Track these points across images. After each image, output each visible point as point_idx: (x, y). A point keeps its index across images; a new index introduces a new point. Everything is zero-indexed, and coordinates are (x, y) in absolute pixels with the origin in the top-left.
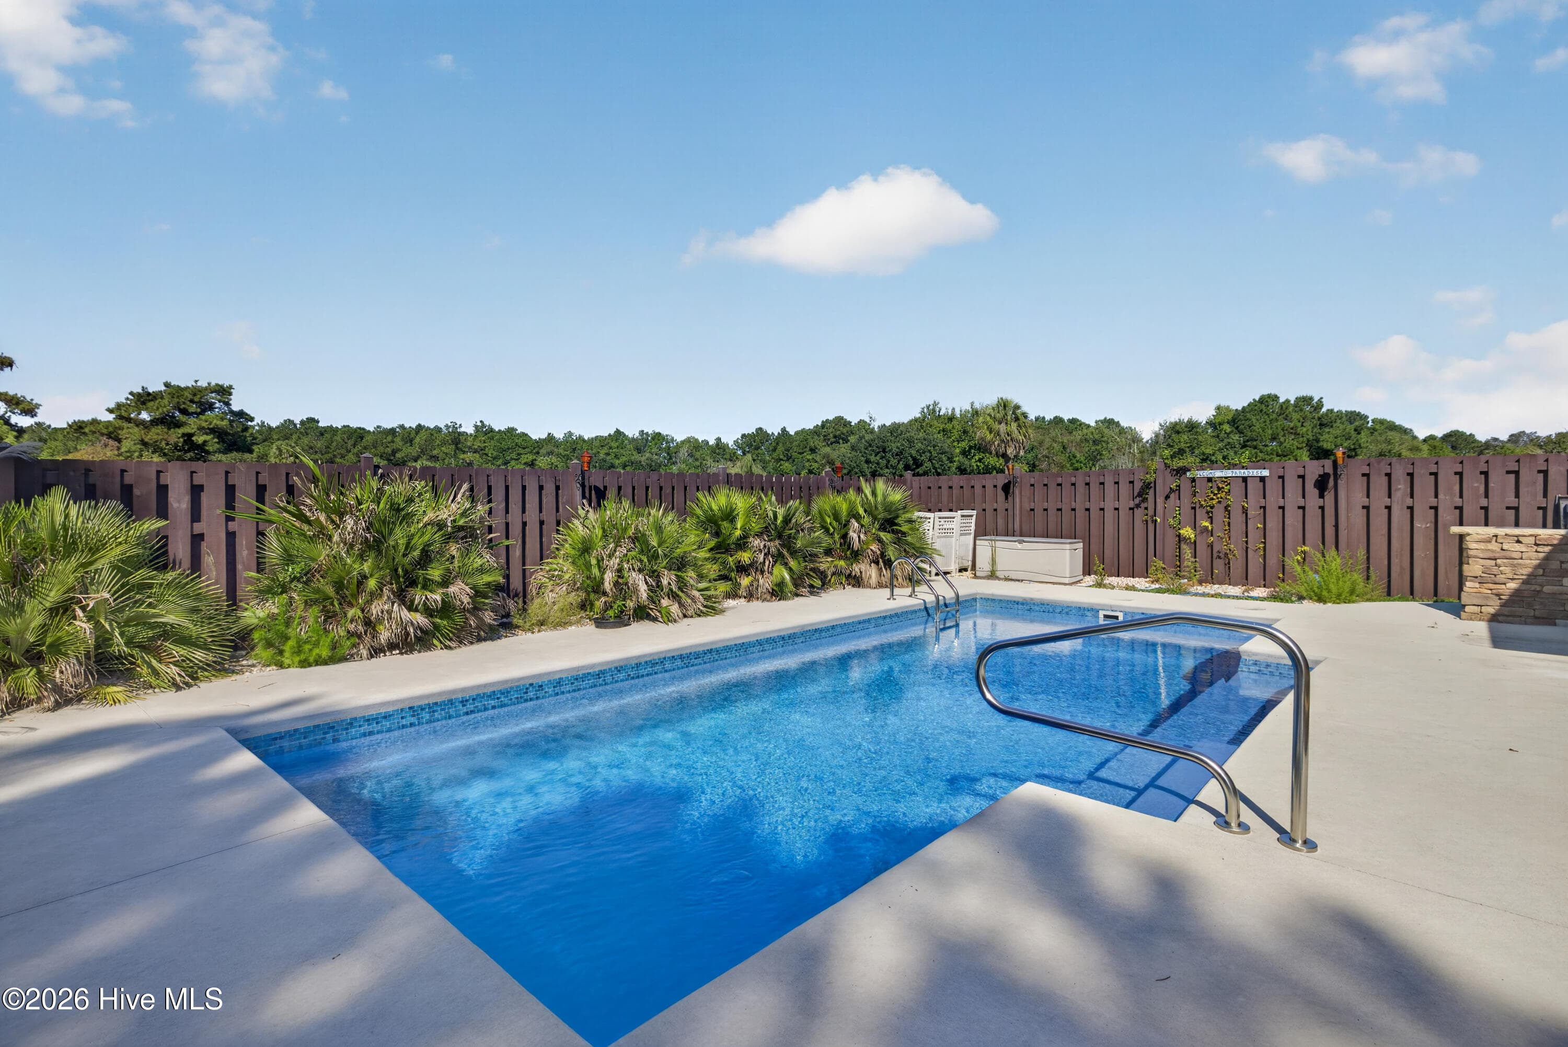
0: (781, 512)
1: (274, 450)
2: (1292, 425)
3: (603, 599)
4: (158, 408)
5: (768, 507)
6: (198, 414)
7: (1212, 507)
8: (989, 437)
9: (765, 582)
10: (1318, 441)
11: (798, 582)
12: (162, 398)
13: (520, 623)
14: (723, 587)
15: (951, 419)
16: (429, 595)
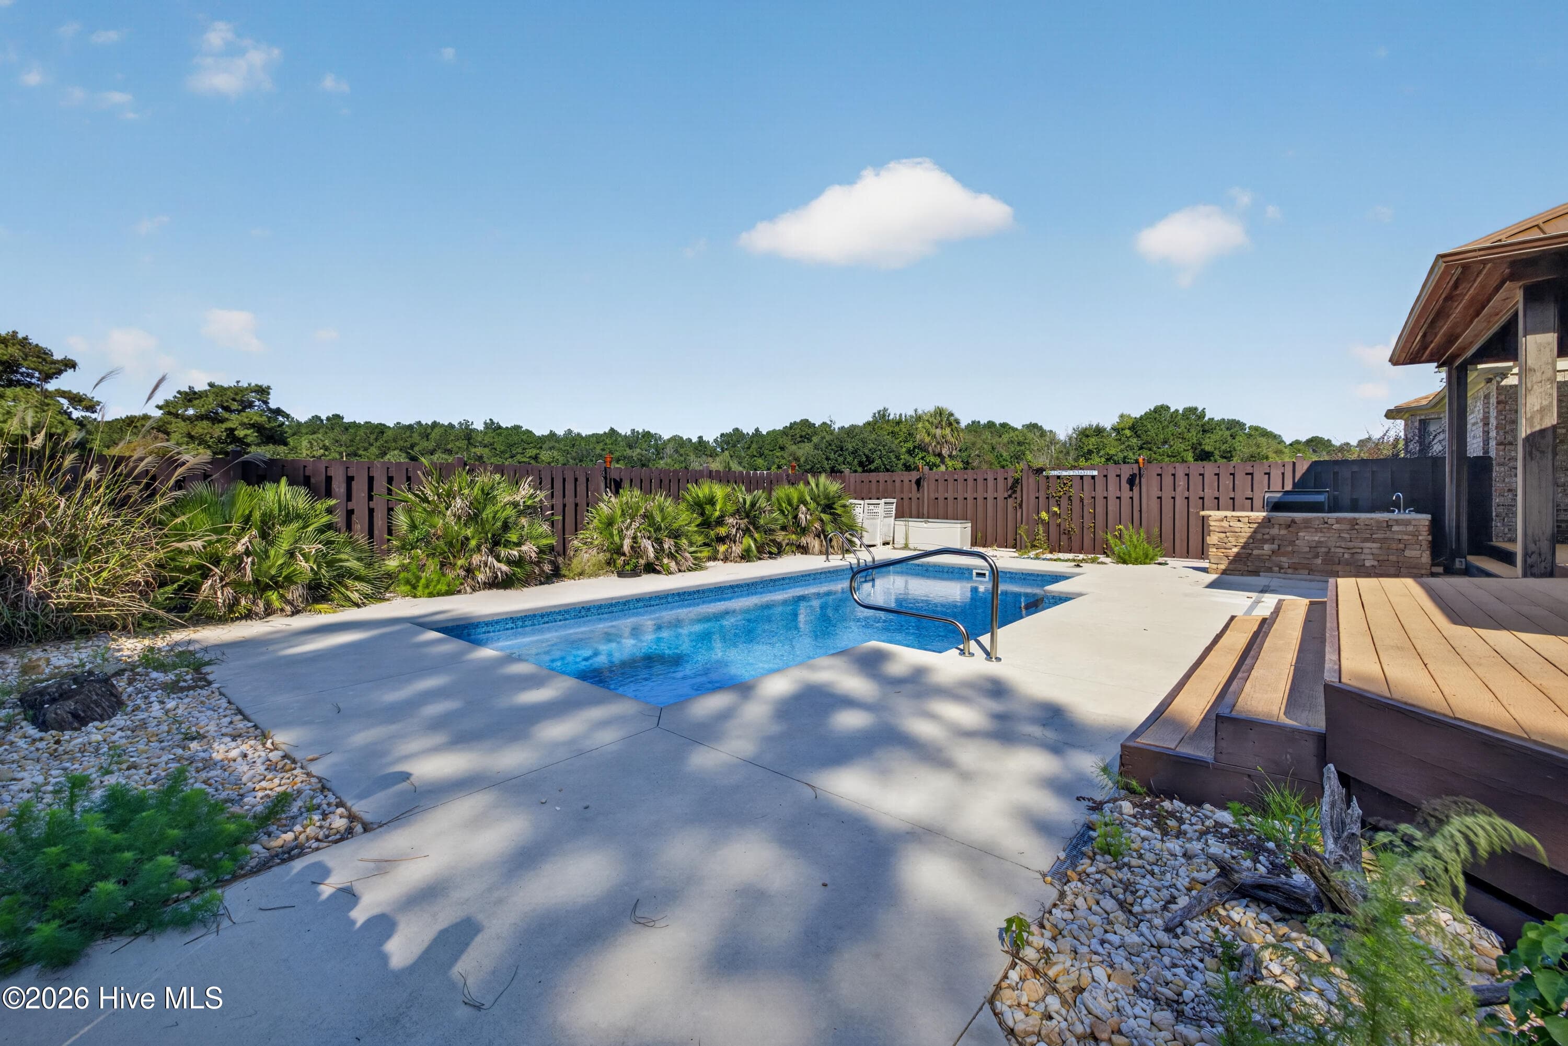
0: (749, 499)
1: (305, 443)
2: (1180, 431)
3: (623, 558)
4: (203, 406)
5: (740, 496)
6: (239, 412)
7: (1060, 497)
8: (927, 439)
9: (737, 549)
10: (1200, 444)
11: (760, 549)
12: (207, 396)
13: (567, 573)
14: (706, 552)
15: (899, 423)
16: (510, 552)
